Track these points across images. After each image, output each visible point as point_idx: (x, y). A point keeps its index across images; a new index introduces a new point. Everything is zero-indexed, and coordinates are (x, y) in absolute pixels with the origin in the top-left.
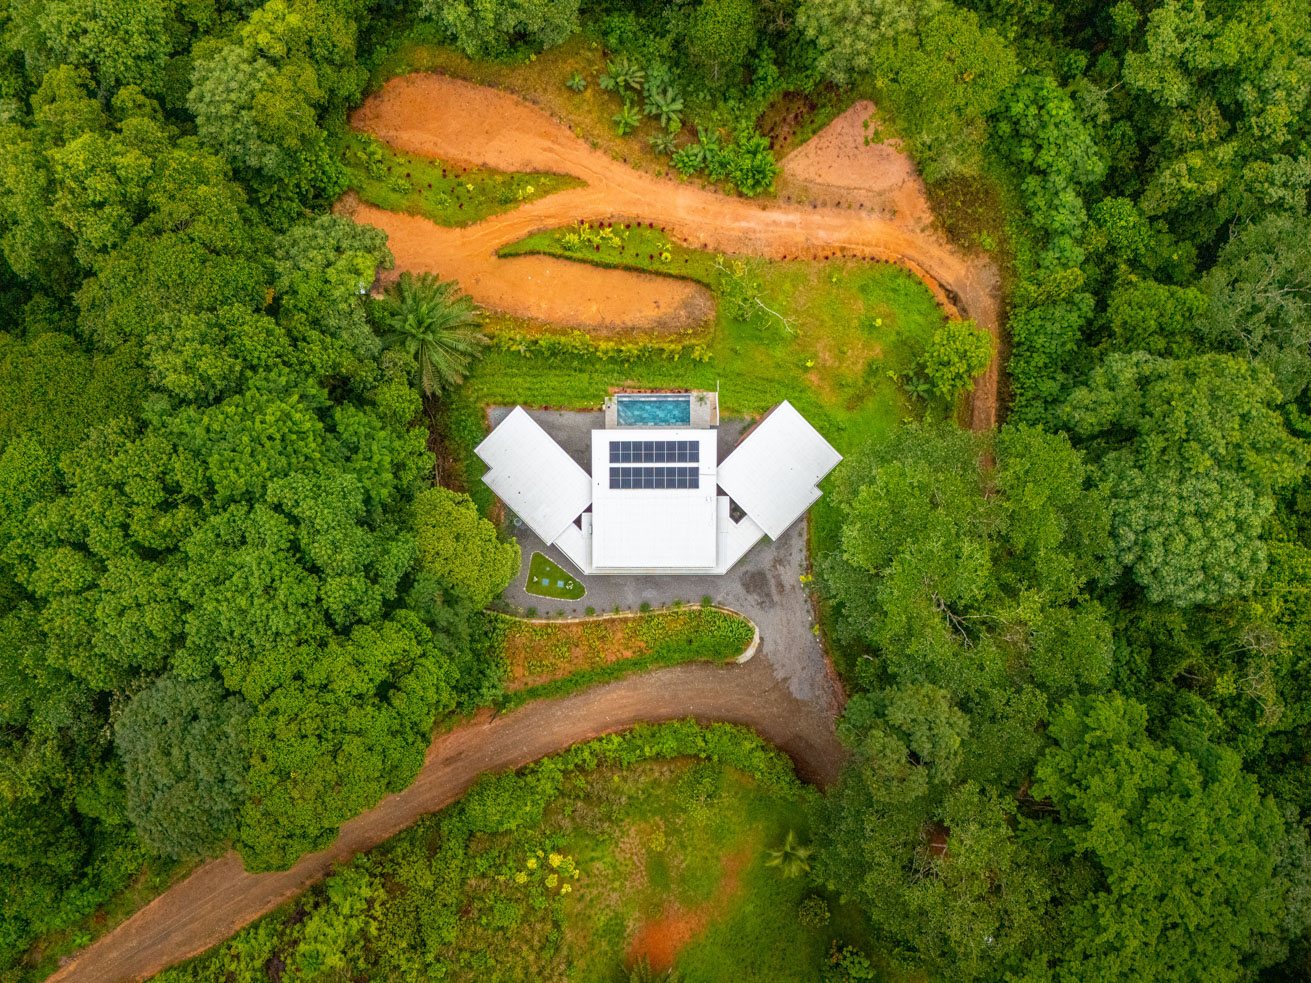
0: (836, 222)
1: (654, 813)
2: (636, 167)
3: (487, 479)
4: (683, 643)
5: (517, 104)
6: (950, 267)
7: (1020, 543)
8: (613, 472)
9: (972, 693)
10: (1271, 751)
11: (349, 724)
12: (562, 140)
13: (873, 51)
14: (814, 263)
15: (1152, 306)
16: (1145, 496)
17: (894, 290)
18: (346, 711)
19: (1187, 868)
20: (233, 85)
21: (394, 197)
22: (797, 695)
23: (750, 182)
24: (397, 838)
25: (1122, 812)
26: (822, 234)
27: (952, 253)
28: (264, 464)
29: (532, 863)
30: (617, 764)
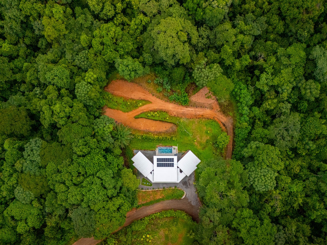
0: (201, 110)
1: (166, 227)
2: (161, 99)
3: (134, 164)
4: (171, 195)
5: (138, 86)
6: (224, 119)
7: (231, 180)
8: (158, 164)
9: (222, 208)
10: (282, 214)
11: (113, 216)
12: (147, 93)
13: (207, 83)
14: (196, 119)
15: (259, 133)
16: (255, 172)
17: (212, 125)
18: (112, 213)
19: (257, 240)
20: (84, 90)
21: (114, 106)
22: (193, 205)
23: (184, 103)
24: (119, 231)
25: (246, 230)
26: (198, 113)
27: (224, 116)
28: (96, 169)
29: (144, 237)
30: (159, 218)
